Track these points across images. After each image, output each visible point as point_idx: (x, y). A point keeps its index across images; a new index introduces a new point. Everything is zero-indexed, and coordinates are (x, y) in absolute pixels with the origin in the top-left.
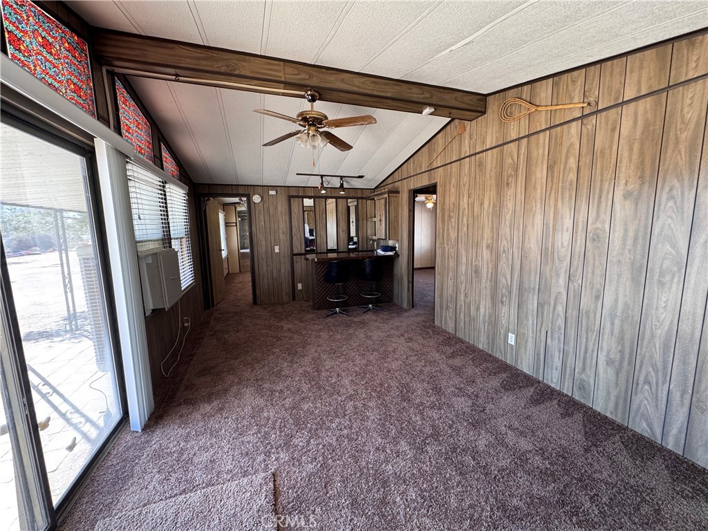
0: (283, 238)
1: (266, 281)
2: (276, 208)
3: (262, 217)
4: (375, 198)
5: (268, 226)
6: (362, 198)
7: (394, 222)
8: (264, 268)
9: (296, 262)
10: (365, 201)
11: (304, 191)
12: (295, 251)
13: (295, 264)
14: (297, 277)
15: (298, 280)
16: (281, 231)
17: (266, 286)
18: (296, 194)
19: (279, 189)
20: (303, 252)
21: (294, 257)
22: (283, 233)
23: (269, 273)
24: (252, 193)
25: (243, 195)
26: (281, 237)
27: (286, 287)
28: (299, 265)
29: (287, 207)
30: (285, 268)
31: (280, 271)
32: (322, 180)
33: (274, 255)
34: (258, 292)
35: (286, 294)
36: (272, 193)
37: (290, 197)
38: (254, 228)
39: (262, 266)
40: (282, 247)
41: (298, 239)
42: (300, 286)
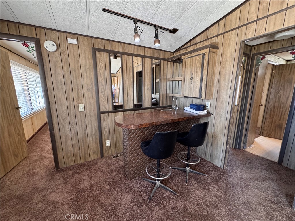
0: (89, 95)
1: (69, 143)
2: (79, 61)
3: (60, 71)
4: (183, 57)
5: (68, 81)
6: (164, 59)
7: (211, 81)
8: (67, 129)
9: (104, 120)
10: (166, 62)
11: (111, 46)
12: (102, 109)
13: (102, 121)
14: (105, 134)
15: (106, 137)
16: (85, 88)
17: (70, 148)
18: (102, 48)
19: (81, 38)
20: (111, 109)
21: (102, 115)
22: (88, 90)
23: (73, 134)
24: (42, 38)
25: (30, 39)
26: (86, 94)
27: (94, 146)
28: (107, 123)
29: (91, 61)
30: (92, 127)
31: (86, 130)
32: (136, 26)
33: (78, 114)
34: (60, 156)
35: (94, 153)
36: (72, 41)
37: (95, 50)
38: (49, 84)
39: (64, 127)
40: (88, 105)
41: (105, 96)
42: (108, 143)
